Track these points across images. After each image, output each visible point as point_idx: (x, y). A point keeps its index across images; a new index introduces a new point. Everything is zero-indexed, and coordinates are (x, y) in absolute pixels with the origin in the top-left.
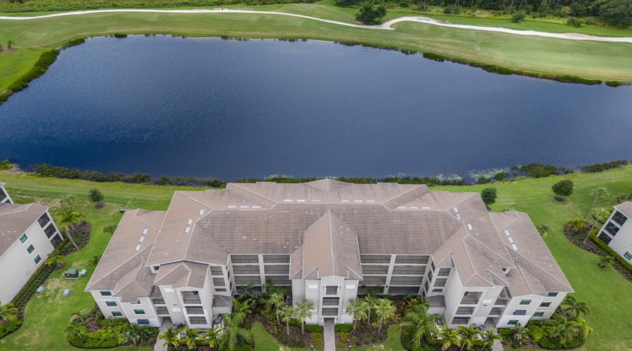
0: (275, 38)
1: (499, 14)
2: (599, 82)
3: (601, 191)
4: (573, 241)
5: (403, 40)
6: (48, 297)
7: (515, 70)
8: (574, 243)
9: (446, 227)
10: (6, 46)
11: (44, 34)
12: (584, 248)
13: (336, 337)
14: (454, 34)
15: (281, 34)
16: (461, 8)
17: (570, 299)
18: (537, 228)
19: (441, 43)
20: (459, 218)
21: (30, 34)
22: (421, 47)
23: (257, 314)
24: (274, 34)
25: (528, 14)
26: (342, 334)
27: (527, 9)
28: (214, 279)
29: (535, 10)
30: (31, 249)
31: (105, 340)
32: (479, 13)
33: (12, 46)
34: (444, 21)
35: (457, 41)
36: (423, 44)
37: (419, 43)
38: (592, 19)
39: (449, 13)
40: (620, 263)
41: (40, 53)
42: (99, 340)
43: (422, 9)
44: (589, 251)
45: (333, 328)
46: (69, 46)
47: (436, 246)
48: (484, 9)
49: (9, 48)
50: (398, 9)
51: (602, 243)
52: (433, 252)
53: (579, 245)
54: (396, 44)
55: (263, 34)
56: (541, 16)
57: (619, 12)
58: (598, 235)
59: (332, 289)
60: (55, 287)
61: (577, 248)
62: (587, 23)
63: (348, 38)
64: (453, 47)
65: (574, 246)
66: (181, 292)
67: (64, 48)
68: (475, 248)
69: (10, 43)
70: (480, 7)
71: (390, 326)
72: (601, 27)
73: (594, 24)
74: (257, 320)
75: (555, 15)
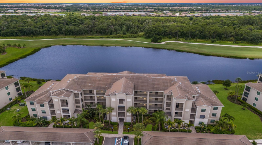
0: (120, 46)
1: (206, 40)
2: (246, 58)
3: (239, 78)
4: (231, 101)
5: (168, 47)
6: (10, 112)
7: (211, 54)
8: (232, 102)
9: (170, 83)
10: (23, 47)
11: (37, 44)
12: (236, 103)
13: (124, 127)
14: (188, 45)
15: (123, 45)
16: (191, 39)
17: (226, 115)
18: (213, 91)
19: (183, 47)
20: (176, 80)
21: (32, 44)
22: (175, 48)
23: (92, 119)
24: (120, 45)
25: (218, 40)
26: (127, 126)
27: (217, 39)
28: (76, 100)
29: (220, 39)
30: (9, 94)
31: (28, 125)
32: (198, 40)
33: (25, 47)
34: (184, 42)
35: (189, 47)
36: (176, 48)
37: (174, 47)
38: (243, 41)
39: (187, 40)
40: (252, 108)
41: (34, 49)
42: (25, 124)
43: (177, 39)
44: (238, 104)
45: (123, 124)
46: (45, 48)
47: (166, 88)
48: (201, 39)
49: (24, 47)
50: (168, 39)
51: (243, 101)
52: (164, 90)
53: (233, 102)
54: (165, 48)
55: (116, 45)
56: (222, 41)
57: (252, 38)
58: (242, 99)
59: (121, 101)
60: (14, 109)
61: (233, 103)
62: (241, 43)
63: (147, 46)
64: (187, 48)
65: (232, 103)
66: (61, 100)
67: (43, 48)
68: (182, 89)
69: (24, 45)
70: (199, 38)
71: (148, 125)
72: (247, 44)
73: (244, 43)
74: (92, 121)
75: (228, 41)
